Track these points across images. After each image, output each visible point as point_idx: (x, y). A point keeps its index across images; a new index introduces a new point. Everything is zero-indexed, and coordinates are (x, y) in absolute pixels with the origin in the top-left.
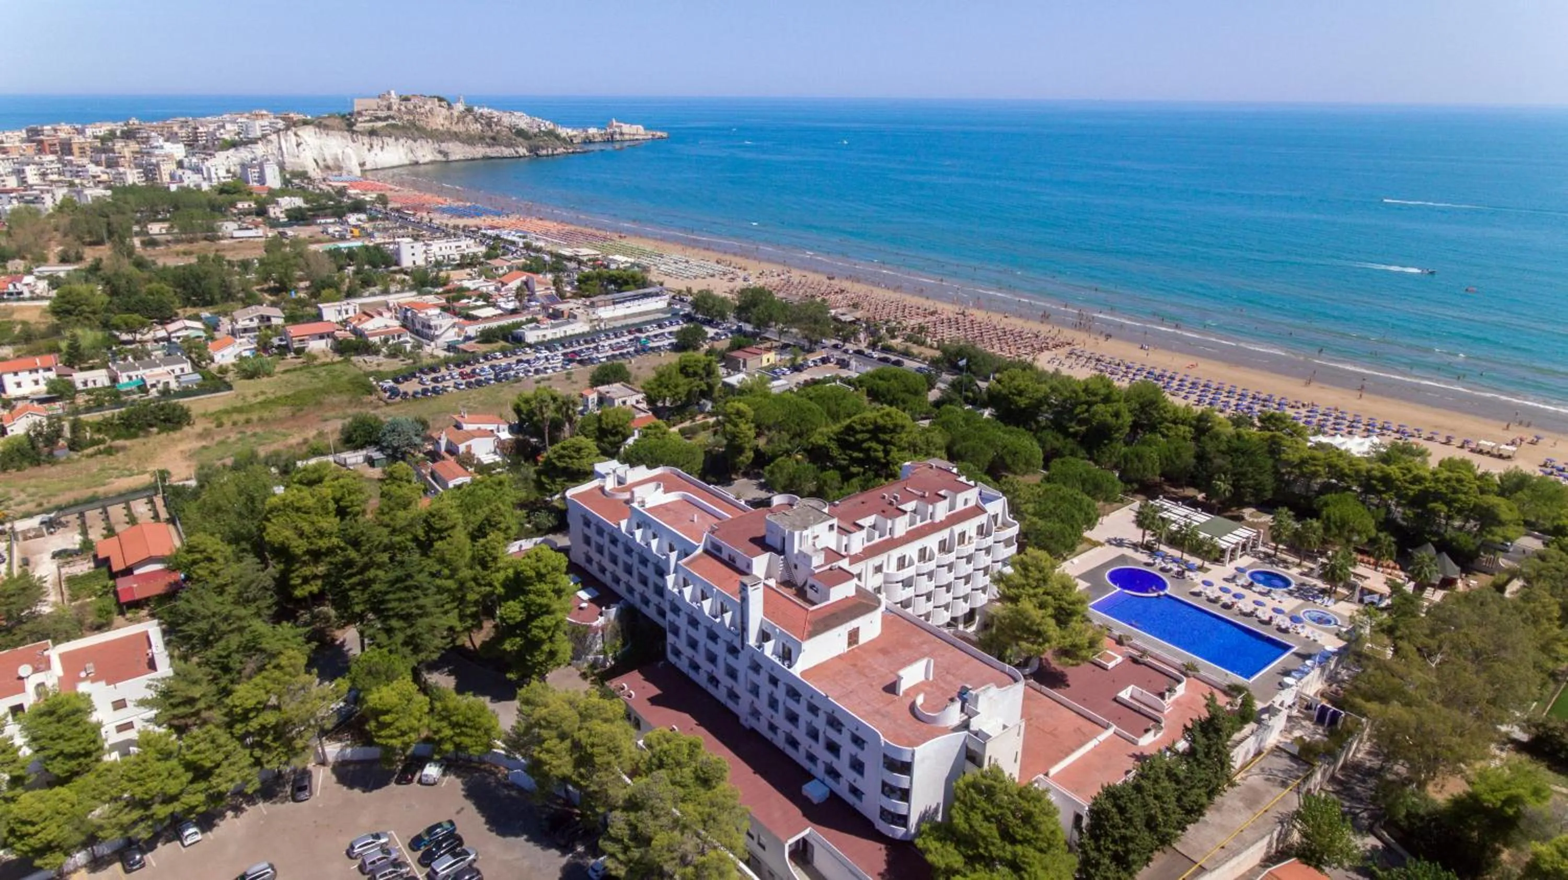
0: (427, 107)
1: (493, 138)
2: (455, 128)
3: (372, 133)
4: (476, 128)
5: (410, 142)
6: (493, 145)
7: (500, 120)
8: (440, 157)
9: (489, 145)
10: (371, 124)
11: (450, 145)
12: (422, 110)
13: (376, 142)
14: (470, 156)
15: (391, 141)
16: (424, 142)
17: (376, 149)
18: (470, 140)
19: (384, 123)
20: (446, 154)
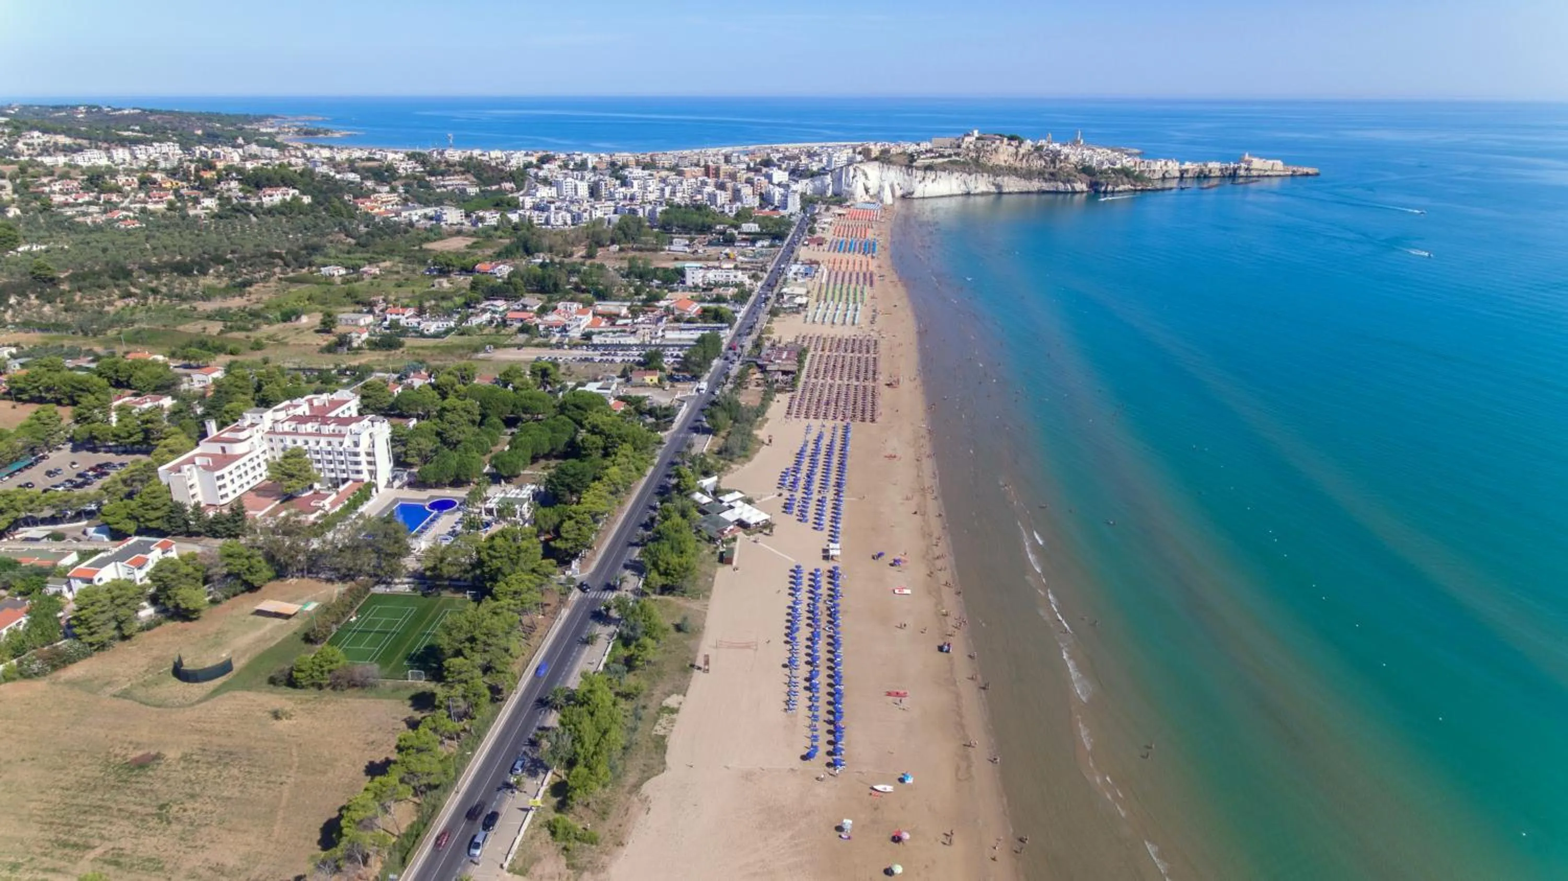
0: (994, 146)
1: (1052, 174)
2: (1018, 164)
3: (928, 168)
4: (1038, 164)
5: (965, 175)
6: (1050, 180)
7: (1067, 157)
8: (993, 189)
9: (1046, 180)
10: (931, 161)
11: (1006, 178)
12: (989, 148)
13: (931, 175)
14: (1025, 189)
15: (943, 174)
16: (979, 176)
17: (928, 182)
18: (1028, 175)
19: (946, 160)
20: (998, 186)
